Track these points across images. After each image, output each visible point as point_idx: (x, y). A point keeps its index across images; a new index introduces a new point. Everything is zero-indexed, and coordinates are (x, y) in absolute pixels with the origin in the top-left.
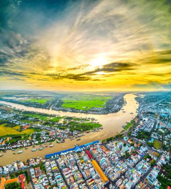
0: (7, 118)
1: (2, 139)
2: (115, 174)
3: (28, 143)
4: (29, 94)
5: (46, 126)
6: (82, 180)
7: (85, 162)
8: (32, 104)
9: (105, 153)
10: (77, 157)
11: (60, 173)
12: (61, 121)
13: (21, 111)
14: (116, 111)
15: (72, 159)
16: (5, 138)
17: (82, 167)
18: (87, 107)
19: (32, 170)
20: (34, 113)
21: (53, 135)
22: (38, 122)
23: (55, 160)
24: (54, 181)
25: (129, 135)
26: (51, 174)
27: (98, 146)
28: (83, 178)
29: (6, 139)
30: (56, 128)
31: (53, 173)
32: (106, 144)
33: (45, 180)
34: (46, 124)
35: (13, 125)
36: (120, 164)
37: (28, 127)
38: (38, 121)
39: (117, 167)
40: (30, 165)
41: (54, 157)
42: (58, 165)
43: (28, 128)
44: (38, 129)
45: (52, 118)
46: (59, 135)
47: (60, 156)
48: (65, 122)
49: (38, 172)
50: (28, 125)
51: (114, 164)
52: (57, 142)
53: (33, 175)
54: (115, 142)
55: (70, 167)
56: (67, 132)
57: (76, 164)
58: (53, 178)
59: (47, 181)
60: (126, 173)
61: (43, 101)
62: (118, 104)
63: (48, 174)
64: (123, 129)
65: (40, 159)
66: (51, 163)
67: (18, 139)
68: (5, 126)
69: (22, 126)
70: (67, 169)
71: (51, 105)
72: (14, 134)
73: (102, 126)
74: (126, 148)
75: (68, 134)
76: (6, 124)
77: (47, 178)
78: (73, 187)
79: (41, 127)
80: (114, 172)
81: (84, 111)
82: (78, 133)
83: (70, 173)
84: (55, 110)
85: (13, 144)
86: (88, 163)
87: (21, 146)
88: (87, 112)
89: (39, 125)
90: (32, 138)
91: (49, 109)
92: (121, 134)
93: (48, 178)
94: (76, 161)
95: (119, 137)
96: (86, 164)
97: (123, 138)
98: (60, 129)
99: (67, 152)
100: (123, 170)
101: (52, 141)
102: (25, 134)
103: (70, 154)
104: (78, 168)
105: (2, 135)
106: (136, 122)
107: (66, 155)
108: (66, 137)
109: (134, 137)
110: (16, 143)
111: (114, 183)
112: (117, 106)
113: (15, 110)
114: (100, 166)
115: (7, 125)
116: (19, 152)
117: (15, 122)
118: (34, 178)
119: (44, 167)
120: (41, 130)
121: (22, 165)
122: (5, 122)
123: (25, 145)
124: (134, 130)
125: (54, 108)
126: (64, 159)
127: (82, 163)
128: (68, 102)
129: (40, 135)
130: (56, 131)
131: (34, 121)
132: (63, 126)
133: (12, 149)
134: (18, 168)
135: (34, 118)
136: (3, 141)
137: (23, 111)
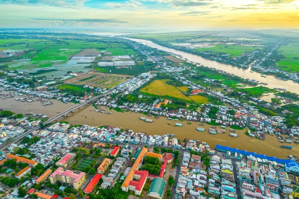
0: (174, 73)
1: (157, 101)
3: (193, 117)
4: (213, 37)
5: (233, 99)
8: (215, 56)
10: (286, 180)
11: (234, 185)
13: (195, 66)
15: (270, 176)
16: (162, 100)
19: (187, 155)
20: (215, 72)
21: (243, 120)
22: (219, 89)
23: (234, 160)
24: (218, 189)
26: (216, 177)
29: (163, 102)
30: (252, 108)
31: (221, 177)
33: (201, 178)
34: (232, 95)
35: (178, 84)
37: (200, 91)
38: (219, 86)
40: (187, 147)
41: (233, 154)
42: (235, 171)
43: (199, 94)
44: (215, 100)
45: (248, 87)
46: (254, 122)
47: (246, 159)
48: (275, 101)
49: (195, 162)
50: (201, 89)
52: (247, 134)
53: (185, 162)
55: (262, 188)
56: (274, 123)
57: (279, 192)
58: (218, 184)
59: (205, 182)
61: (238, 52)
65: (207, 146)
66: (223, 161)
67: (180, 105)
68: (167, 83)
69: (191, 89)
70: (253, 187)
71: (252, 60)
72: (176, 96)
75: (278, 128)
76: (169, 80)
77: (205, 177)
79: (223, 98)
84: (258, 71)
85: (171, 110)
87: (182, 117)
89: (219, 93)
90: (203, 111)
91: (245, 68)
94: (282, 186)
98: (260, 112)
99: (265, 161)
101: (238, 127)
102: (192, 102)
103: (270, 167)
105: (159, 94)
107: (260, 164)
108: (271, 132)
110: (176, 111)
113: (185, 63)
115: (170, 82)
116: (177, 124)
117: (183, 80)
118: (184, 166)
119: (208, 160)
120: (221, 103)
121: (175, 142)
122: (168, 77)
123: (188, 117)
125: (257, 66)
126: (253, 167)
128: (295, 58)
129: (216, 110)
130: (250, 114)
131: (212, 85)
132: (270, 109)
133: (167, 117)
134: (169, 145)
135: (213, 80)
136: (158, 103)
137: (198, 66)
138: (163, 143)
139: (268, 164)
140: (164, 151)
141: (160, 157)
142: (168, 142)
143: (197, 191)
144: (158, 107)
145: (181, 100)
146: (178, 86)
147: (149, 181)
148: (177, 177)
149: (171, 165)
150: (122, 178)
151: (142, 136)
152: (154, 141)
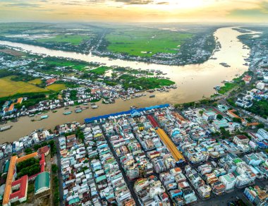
0: (18, 67)
1: (7, 103)
2: (197, 154)
3: (57, 105)
5: (85, 80)
6: (140, 151)
7: (146, 129)
9: (180, 123)
10: (133, 122)
11: (106, 142)
12: (109, 74)
13: (41, 57)
14: (201, 61)
15: (125, 124)
16: (13, 100)
17: (141, 136)
18: (148, 52)
19: (62, 140)
20: (63, 60)
21: (98, 94)
22: (72, 74)
23: (101, 125)
24: (95, 151)
25: (231, 103)
26: (92, 143)
27: (168, 111)
28: (142, 148)
29: (16, 101)
30: (101, 84)
31: (95, 141)
32: (181, 110)
33: (81, 151)
34: (85, 76)
35: (28, 78)
36: (209, 143)
37: (55, 80)
38: (72, 72)
39: (202, 146)
40: (60, 132)
41: (99, 121)
42: (104, 132)
43: (55, 83)
44: (72, 84)
45: (93, 68)
46: (106, 93)
47: (108, 120)
48: (114, 75)
49: (71, 141)
50: (55, 77)
51: (197, 141)
52: (104, 102)
53: (62, 146)
54: (200, 110)
55: (123, 134)
56: (118, 90)
57: (132, 131)
58: (94, 147)
59: (84, 152)
60: (222, 160)
61: (78, 41)
62: (203, 48)
63: (87, 143)
64: (216, 92)
65: (77, 124)
66: (93, 129)
67: (39, 99)
68: (12, 80)
69: (45, 80)
70: (117, 136)
71: (91, 46)
72: (31, 91)
73: (174, 83)
74: (223, 123)
75: (121, 92)
76: (14, 77)
77: (84, 148)
78: (125, 159)
79: (78, 81)
80: (196, 151)
81: (145, 59)
82: (136, 92)
83: (122, 142)
84: (97, 55)
85: (29, 107)
86: (151, 132)
87: (45, 109)
88: (149, 60)
89: (73, 78)
90: (64, 97)
91: (87, 54)
92: (213, 99)
93: (86, 148)
94: (132, 127)
95: (208, 104)
96: (147, 133)
97: (215, 106)
98: (107, 85)
99: (119, 116)
100: (215, 153)
101: (96, 100)
102: (50, 92)
104: (135, 136)
105: (7, 95)
106: (247, 82)
107: (117, 119)
108: (117, 96)
109: (243, 108)
110: (36, 105)
111: (195, 166)
112: (201, 53)
113: (28, 55)
114: (170, 138)
115: (17, 78)
116: (42, 117)
117: (33, 73)
118: (63, 150)
119: (82, 134)
120: (78, 86)
121: (46, 134)
122: (11, 73)
123: (51, 107)
124: (241, 96)
125: (95, 51)
126: (114, 124)
127: (141, 131)
128: (117, 43)
129: (76, 92)
130: (101, 88)
131: (65, 72)
132: (112, 81)
133: (28, 115)
134: (40, 139)
135: (64, 67)
136: (9, 106)
137: (44, 56)
138: (33, 142)
139: (121, 117)
140: (37, 147)
141: (36, 155)
142: (39, 138)
143: (80, 162)
144: (12, 109)
145: (38, 93)
146: (29, 80)
147: (31, 183)
148: (59, 162)
149: (50, 156)
151: (4, 147)
152: (21, 144)
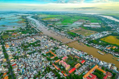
1: (109, 46)
16: (112, 46)
29: (112, 47)
68: (117, 38)
85: (116, 52)
105: (111, 43)
116: (118, 60)
121: (115, 68)
133: (113, 55)
134: (111, 68)
138: (107, 67)
140: (107, 70)
141: (105, 73)
142: (111, 67)
144: (109, 49)
149: (110, 78)
150: (84, 74)
151: (97, 60)
152: (102, 64)
